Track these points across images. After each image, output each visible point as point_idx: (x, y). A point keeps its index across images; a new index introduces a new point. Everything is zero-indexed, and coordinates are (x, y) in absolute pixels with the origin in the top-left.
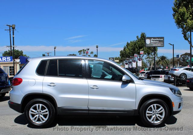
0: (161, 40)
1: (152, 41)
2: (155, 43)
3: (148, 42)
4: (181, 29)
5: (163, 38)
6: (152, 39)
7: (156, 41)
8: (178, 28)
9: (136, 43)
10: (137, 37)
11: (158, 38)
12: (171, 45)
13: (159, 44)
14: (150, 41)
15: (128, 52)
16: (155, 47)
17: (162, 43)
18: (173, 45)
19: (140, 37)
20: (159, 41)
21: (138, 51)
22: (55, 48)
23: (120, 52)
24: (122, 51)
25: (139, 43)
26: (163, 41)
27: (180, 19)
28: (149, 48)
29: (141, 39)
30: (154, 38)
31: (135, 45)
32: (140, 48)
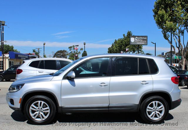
0: (145, 39)
1: (136, 40)
2: (139, 41)
3: (132, 40)
4: (161, 30)
5: (146, 37)
6: (137, 38)
7: (140, 39)
8: (159, 28)
9: (123, 41)
10: (124, 35)
11: (142, 37)
12: (153, 43)
13: (142, 42)
14: (135, 40)
15: (115, 49)
16: (139, 45)
17: (146, 42)
18: (155, 43)
19: (126, 35)
20: (143, 39)
21: (124, 48)
22: (44, 44)
23: (109, 49)
24: (110, 48)
25: (125, 40)
26: (147, 40)
27: (161, 20)
28: (134, 46)
29: (127, 37)
30: (138, 37)
31: (121, 42)
32: (126, 45)
